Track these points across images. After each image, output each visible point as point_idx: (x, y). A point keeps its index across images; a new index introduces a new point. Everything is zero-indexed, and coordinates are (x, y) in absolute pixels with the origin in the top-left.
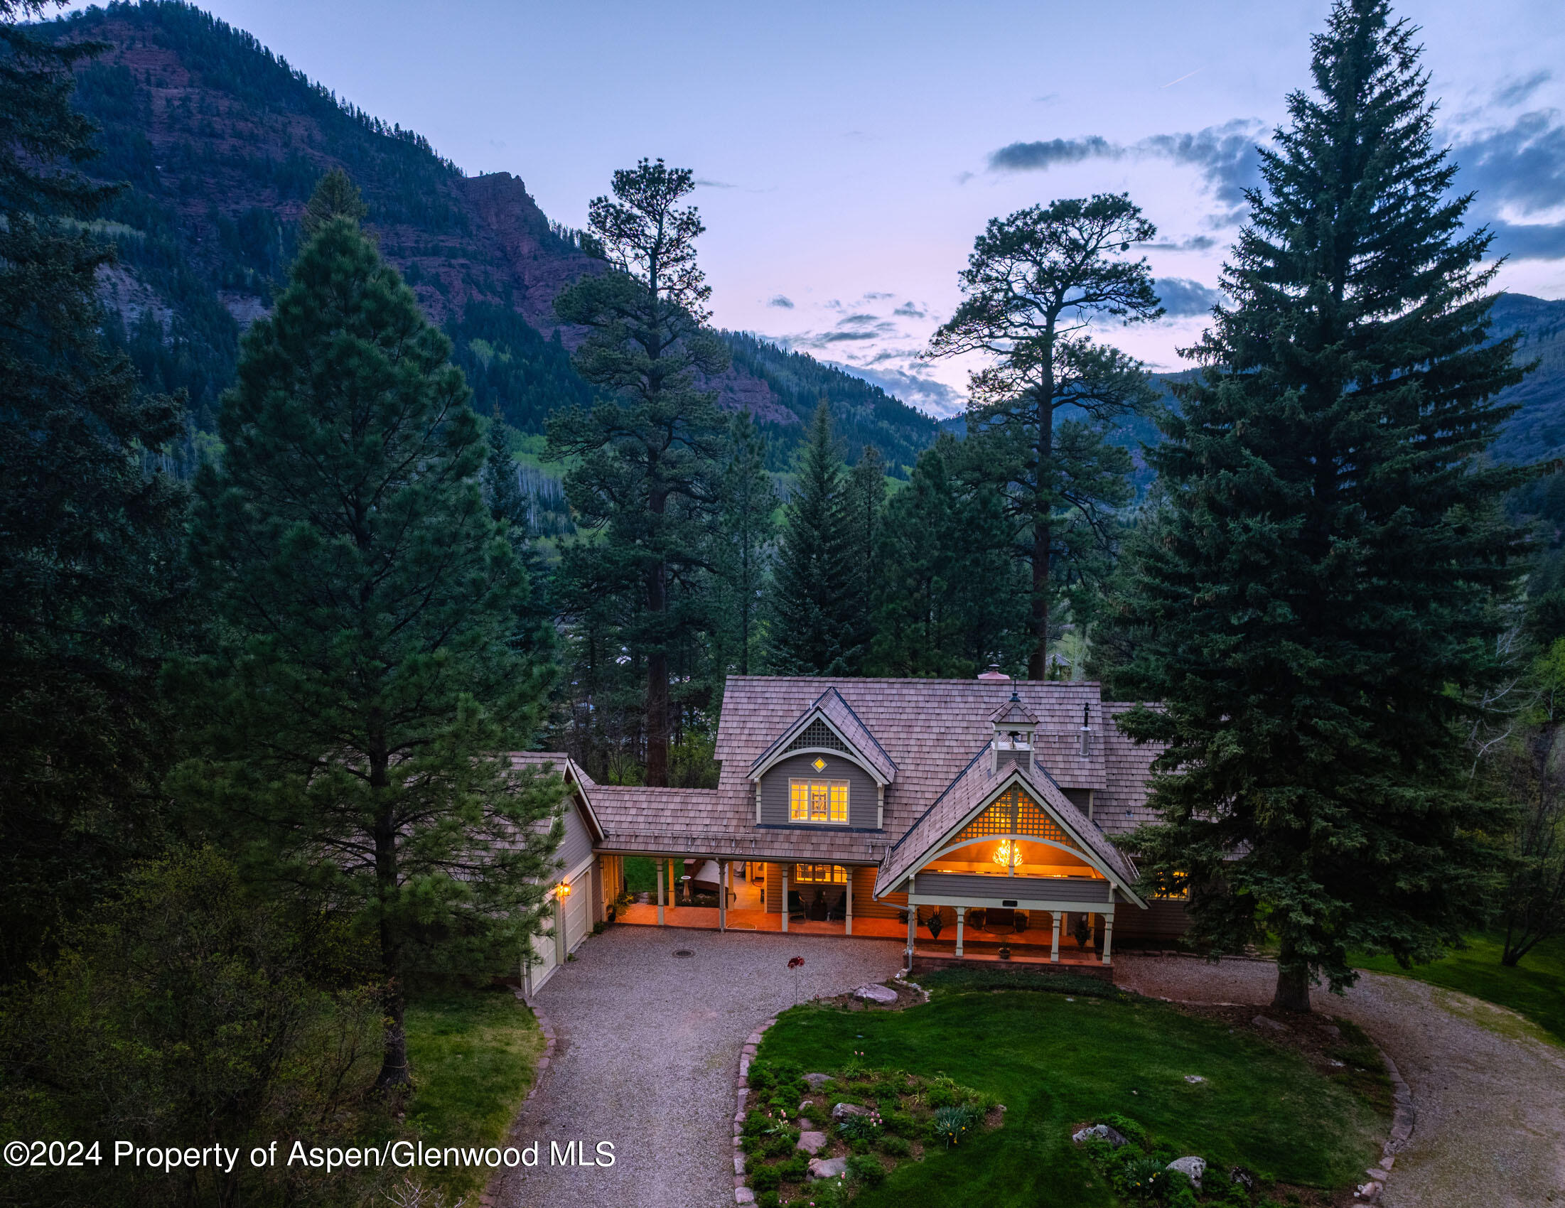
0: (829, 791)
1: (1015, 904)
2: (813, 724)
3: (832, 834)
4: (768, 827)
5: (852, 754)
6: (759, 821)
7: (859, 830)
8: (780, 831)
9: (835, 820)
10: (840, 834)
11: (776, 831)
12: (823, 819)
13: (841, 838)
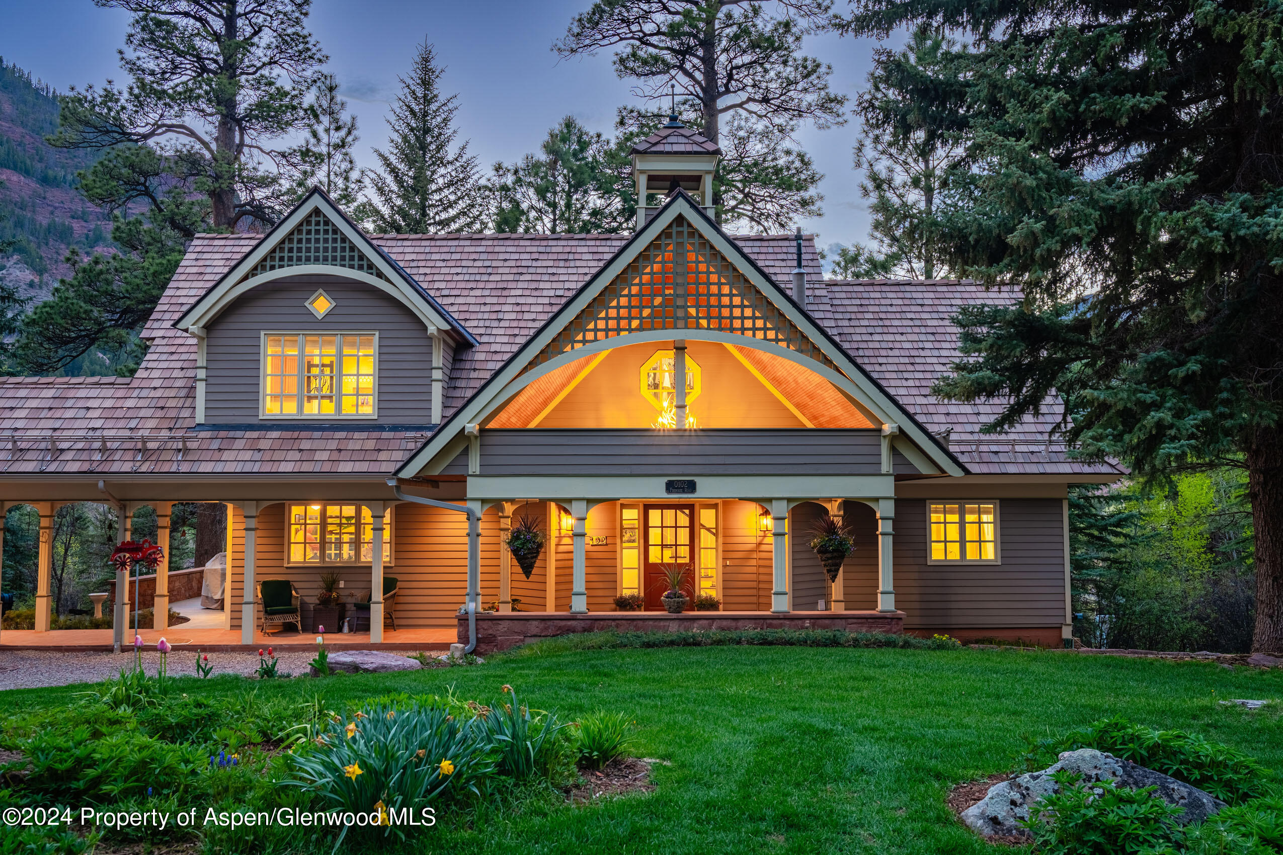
0: (340, 356)
1: (691, 487)
2: (307, 220)
3: (342, 434)
4: (216, 427)
5: (380, 275)
6: (200, 418)
7: (395, 428)
8: (239, 434)
9: (349, 409)
10: (357, 435)
11: (231, 434)
12: (328, 409)
13: (359, 441)
